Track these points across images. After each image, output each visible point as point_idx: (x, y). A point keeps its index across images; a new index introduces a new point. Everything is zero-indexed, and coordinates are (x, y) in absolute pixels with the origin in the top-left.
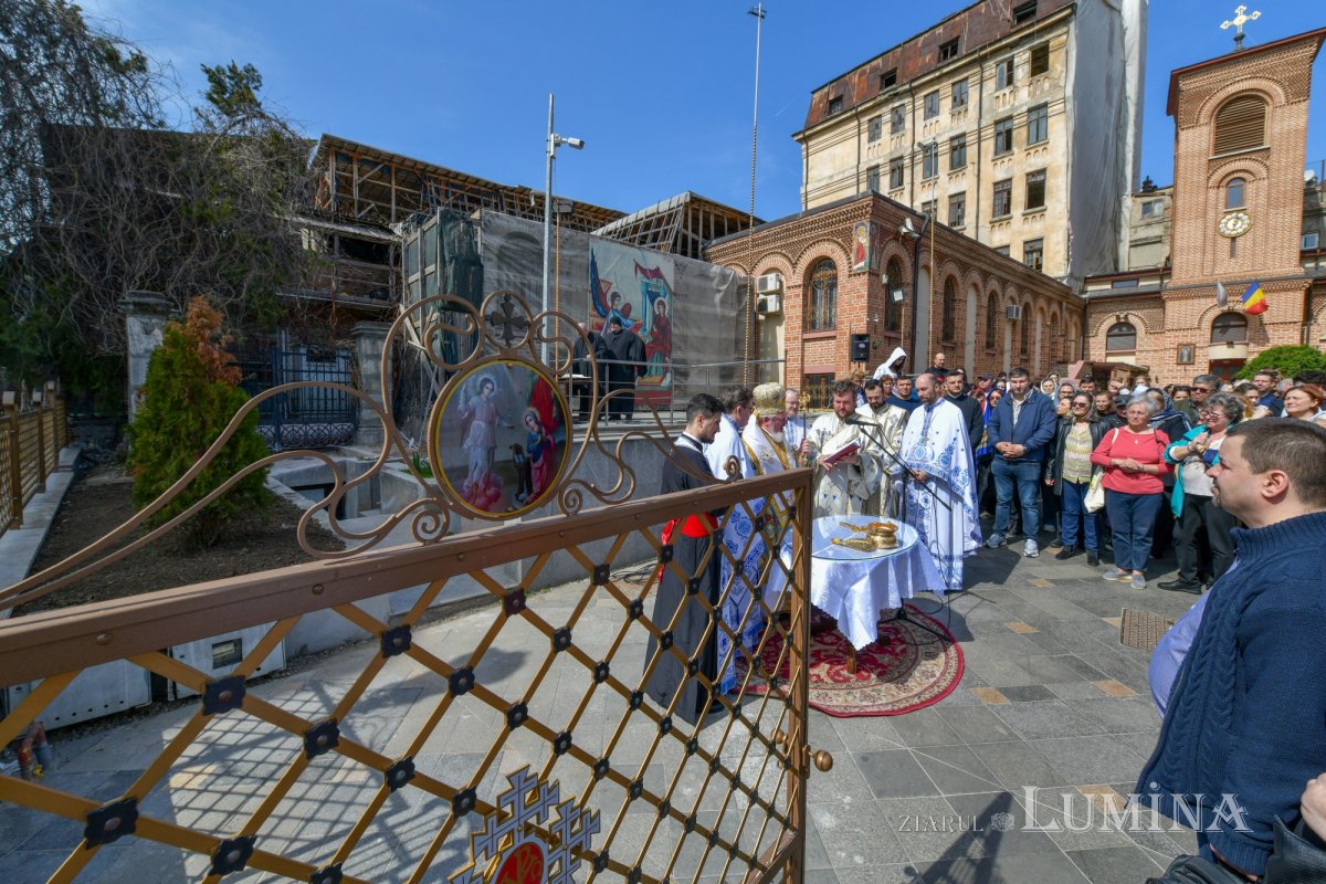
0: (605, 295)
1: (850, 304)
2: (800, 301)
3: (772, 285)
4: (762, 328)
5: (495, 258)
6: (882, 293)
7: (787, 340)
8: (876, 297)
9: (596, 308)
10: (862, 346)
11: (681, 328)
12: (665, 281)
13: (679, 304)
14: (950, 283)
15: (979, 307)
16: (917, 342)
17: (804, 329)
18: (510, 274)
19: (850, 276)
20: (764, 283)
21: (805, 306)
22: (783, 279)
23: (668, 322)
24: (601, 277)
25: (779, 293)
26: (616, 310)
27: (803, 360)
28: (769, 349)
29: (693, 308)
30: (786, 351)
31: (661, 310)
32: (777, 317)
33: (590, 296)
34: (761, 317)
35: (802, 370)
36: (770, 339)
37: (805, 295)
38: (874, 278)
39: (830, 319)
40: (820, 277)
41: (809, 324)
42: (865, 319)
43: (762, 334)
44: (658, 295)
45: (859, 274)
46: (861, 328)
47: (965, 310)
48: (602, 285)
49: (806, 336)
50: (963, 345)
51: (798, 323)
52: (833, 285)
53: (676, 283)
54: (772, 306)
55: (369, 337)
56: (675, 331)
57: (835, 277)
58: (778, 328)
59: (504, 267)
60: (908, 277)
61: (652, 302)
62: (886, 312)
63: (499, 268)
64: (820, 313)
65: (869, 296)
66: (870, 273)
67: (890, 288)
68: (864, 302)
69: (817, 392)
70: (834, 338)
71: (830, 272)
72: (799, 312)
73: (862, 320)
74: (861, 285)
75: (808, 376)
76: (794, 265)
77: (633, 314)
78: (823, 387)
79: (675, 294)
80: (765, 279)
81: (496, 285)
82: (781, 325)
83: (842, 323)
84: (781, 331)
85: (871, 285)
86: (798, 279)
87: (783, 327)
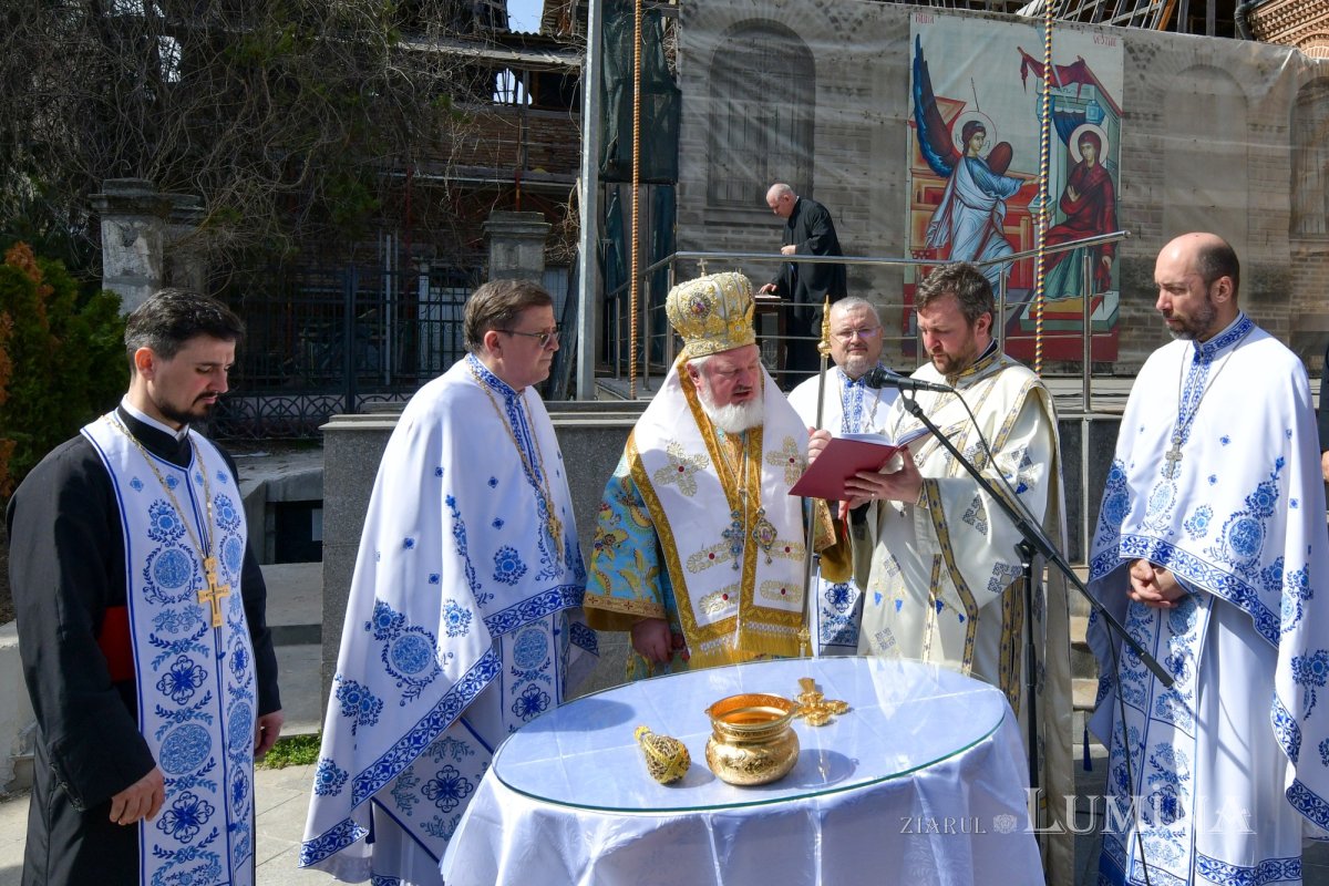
0: (948, 129)
5: (705, 76)
9: (925, 157)
11: (1144, 189)
12: (1100, 90)
13: (1137, 137)
18: (736, 103)
23: (1106, 178)
24: (937, 93)
26: (976, 160)
29: (1175, 141)
31: (1090, 152)
33: (911, 134)
44: (1081, 120)
48: (941, 108)
53: (1129, 89)
55: (502, 240)
56: (1125, 196)
59: (724, 90)
61: (1065, 138)
63: (714, 93)
77: (1015, 165)
79: (1126, 115)
81: (707, 125)
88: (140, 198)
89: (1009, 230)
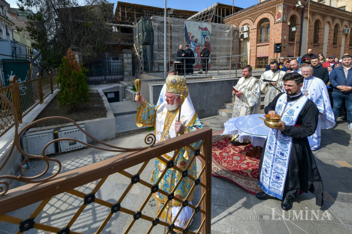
0: (189, 37)
1: (275, 33)
2: (256, 33)
3: (246, 28)
4: (242, 43)
5: (157, 29)
6: (288, 28)
7: (250, 46)
8: (285, 30)
9: (186, 41)
10: (278, 47)
11: (214, 45)
12: (209, 31)
13: (213, 38)
14: (317, 22)
15: (330, 30)
16: (302, 45)
17: (257, 42)
18: (161, 33)
19: (275, 24)
20: (243, 29)
21: (257, 35)
22: (250, 27)
23: (209, 43)
24: (188, 32)
25: (248, 31)
26: (193, 41)
27: (256, 53)
28: (244, 50)
29: (218, 38)
30: (250, 50)
31: (207, 40)
32: (247, 39)
33: (185, 38)
34: (242, 40)
35: (256, 56)
36: (245, 46)
37: (257, 32)
38: (285, 24)
39: (267, 39)
40: (264, 25)
41: (259, 41)
42: (281, 38)
43: (242, 45)
44: (206, 35)
45: (278, 23)
46: (279, 41)
47: (324, 32)
48: (188, 34)
49: (258, 45)
50: (322, 44)
51: (255, 41)
52: (268, 27)
53: (212, 31)
54: (246, 35)
55: (126, 53)
56: (212, 46)
57: (269, 24)
58: (248, 43)
59: (159, 31)
60: (299, 21)
61: (204, 38)
62: (289, 35)
63: (158, 32)
64: (263, 37)
65: (282, 30)
66: (283, 22)
67: (291, 27)
68: (280, 32)
69: (262, 63)
70: (268, 45)
71: (267, 23)
72: (255, 37)
73: (279, 38)
74: (279, 26)
75: (258, 58)
76: (254, 22)
77: (198, 42)
78: (264, 61)
79: (212, 35)
80: (243, 27)
81: (157, 37)
82: (248, 42)
83: (272, 40)
84: (249, 44)
85: (283, 26)
86: (255, 26)
87: (249, 42)
88: (76, 49)
89: (197, 51)
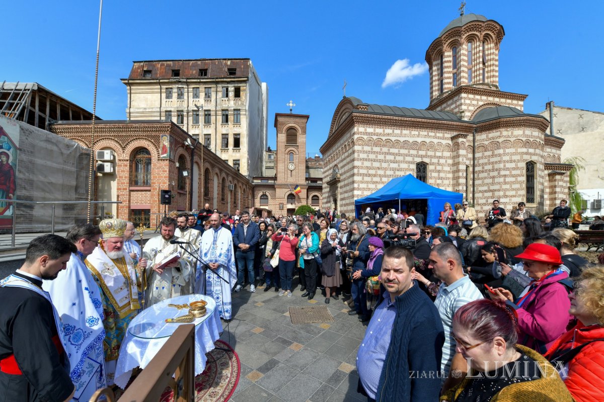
1: (158, 174)
2: (128, 168)
3: (107, 155)
4: (100, 181)
6: (176, 171)
7: (118, 189)
8: (173, 173)
10: (167, 196)
11: (26, 174)
12: (10, 139)
13: (24, 157)
14: (207, 171)
15: (219, 183)
16: (193, 196)
17: (131, 184)
19: (159, 160)
20: (101, 155)
21: (131, 171)
22: (116, 154)
25: (113, 162)
27: (129, 201)
28: (105, 194)
30: (118, 196)
32: (112, 176)
34: (100, 175)
35: (129, 207)
36: (106, 188)
37: (131, 166)
38: (171, 163)
39: (147, 181)
40: (139, 158)
41: (133, 182)
42: (168, 183)
43: (100, 185)
45: (164, 160)
46: (166, 187)
47: (213, 184)
49: (132, 188)
50: (213, 199)
51: (127, 181)
52: (149, 162)
53: (22, 142)
54: (108, 168)
56: (19, 175)
57: (150, 159)
58: (112, 182)
60: (188, 165)
62: (178, 181)
64: (141, 176)
65: (169, 171)
66: (170, 160)
67: (180, 169)
68: (167, 174)
69: (139, 219)
70: (150, 191)
71: (147, 156)
72: (127, 174)
73: (165, 183)
74: (165, 165)
75: (133, 210)
76: (124, 148)
78: (143, 217)
79: (19, 149)
80: (103, 153)
82: (114, 180)
83: (154, 183)
84: (114, 185)
85: (170, 166)
86: (126, 156)
87: (116, 182)
